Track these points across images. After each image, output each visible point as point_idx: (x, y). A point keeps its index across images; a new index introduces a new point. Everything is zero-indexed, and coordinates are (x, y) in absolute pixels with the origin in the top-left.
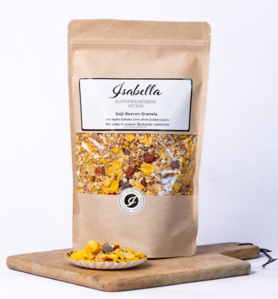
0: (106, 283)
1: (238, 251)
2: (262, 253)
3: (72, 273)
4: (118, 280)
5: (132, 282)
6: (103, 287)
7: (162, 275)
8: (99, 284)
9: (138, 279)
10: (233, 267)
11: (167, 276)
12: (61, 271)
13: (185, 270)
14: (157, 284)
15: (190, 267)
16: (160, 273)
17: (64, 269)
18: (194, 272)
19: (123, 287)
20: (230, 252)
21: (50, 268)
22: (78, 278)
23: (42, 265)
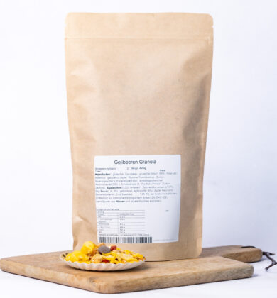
0: (102, 284)
1: (240, 254)
2: (264, 257)
3: (67, 275)
4: (115, 282)
5: (130, 284)
6: (99, 289)
7: (161, 277)
8: (94, 285)
9: (136, 280)
10: (235, 269)
11: (166, 277)
12: (55, 272)
13: (186, 272)
14: (157, 287)
15: (190, 269)
16: (159, 275)
17: (59, 271)
18: (195, 274)
19: (120, 289)
20: (231, 254)
21: (44, 270)
22: (73, 279)
23: (36, 266)
